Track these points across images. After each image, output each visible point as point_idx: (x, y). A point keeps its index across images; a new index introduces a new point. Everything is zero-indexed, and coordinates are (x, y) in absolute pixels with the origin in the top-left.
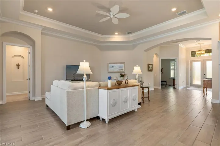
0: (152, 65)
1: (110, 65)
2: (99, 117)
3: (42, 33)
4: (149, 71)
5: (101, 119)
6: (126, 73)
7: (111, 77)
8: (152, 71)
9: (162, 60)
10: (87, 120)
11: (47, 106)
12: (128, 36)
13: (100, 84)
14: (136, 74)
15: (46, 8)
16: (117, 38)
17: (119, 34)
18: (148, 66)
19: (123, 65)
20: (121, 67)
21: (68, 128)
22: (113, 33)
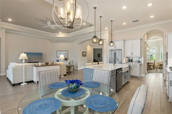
0: (86, 52)
1: (58, 52)
2: (33, 81)
3: (6, 32)
4: (83, 56)
5: (34, 82)
6: (68, 58)
7: (58, 60)
8: (86, 56)
9: (94, 49)
10: (25, 82)
11: (7, 78)
12: (68, 34)
13: (35, 64)
14: (61, 59)
15: (7, 19)
16: (61, 35)
17: (61, 33)
18: (83, 53)
19: (67, 52)
20: (66, 53)
21: (14, 85)
22: (58, 32)
